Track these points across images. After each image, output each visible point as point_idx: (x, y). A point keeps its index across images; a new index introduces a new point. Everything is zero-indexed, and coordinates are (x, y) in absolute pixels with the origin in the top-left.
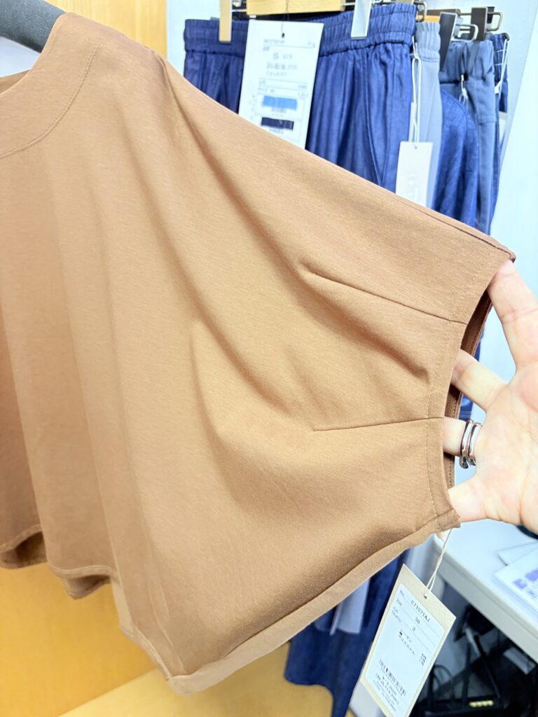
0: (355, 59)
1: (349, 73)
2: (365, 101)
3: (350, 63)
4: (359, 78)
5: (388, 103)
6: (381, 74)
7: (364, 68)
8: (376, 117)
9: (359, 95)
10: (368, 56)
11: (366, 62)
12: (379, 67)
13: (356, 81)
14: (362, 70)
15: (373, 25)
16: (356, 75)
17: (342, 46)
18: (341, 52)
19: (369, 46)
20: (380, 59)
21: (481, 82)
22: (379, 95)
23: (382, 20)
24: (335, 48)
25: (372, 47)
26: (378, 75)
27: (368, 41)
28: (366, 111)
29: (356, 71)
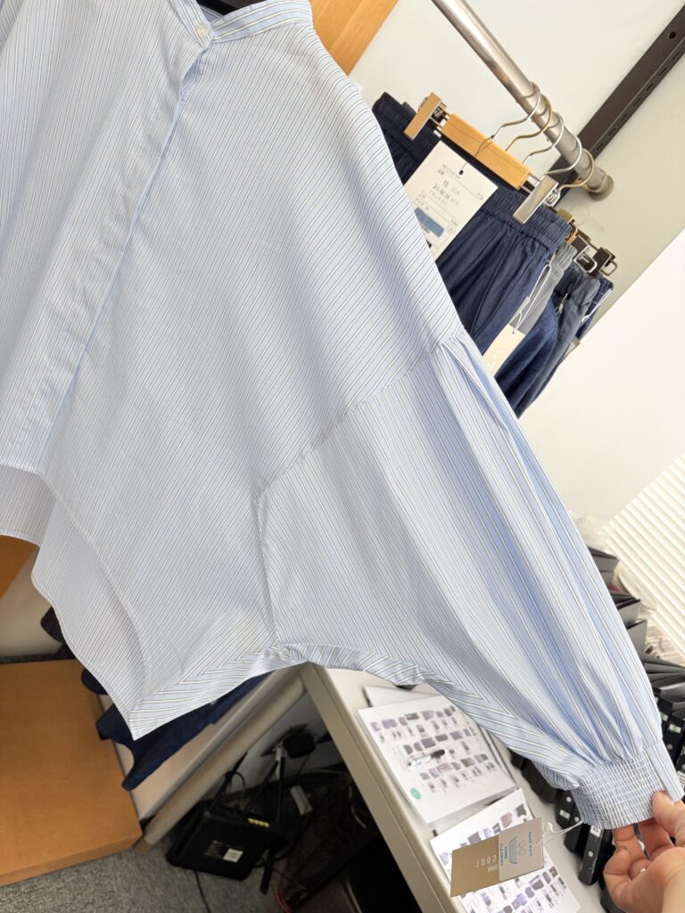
0: (506, 233)
2: (495, 270)
3: (500, 234)
4: (500, 250)
5: (512, 284)
6: (519, 260)
8: (496, 289)
9: (493, 262)
10: (516, 239)
11: (513, 242)
14: (506, 245)
15: (534, 219)
16: (499, 246)
17: (502, 216)
18: (498, 220)
19: (522, 233)
20: (525, 248)
21: (576, 308)
23: (543, 222)
24: (496, 213)
25: (524, 235)
26: (516, 258)
27: (523, 228)
28: (490, 279)
29: (501, 242)
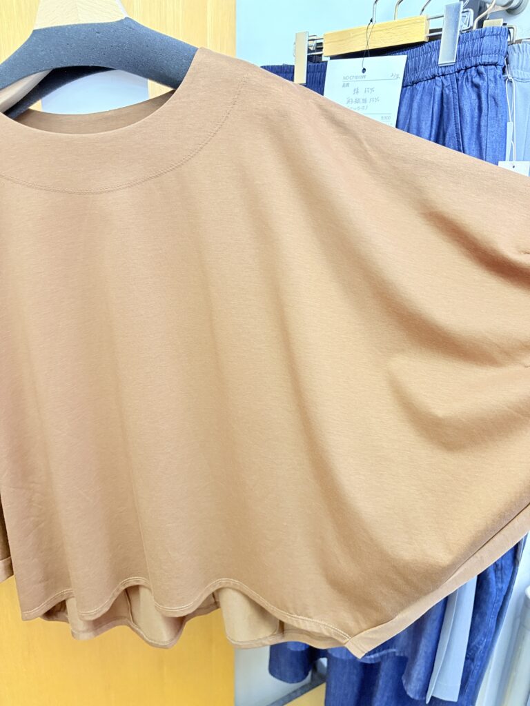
0: (443, 84)
1: (437, 98)
2: (456, 124)
3: (438, 90)
4: (448, 103)
5: (483, 123)
6: (474, 97)
7: (454, 92)
8: (470, 139)
9: (449, 119)
10: (457, 80)
11: (456, 86)
12: (470, 89)
13: (445, 106)
14: (451, 94)
15: (462, 50)
16: (445, 100)
17: (429, 74)
18: (427, 80)
19: (459, 72)
20: (472, 82)
22: (472, 118)
23: (473, 45)
24: (420, 77)
25: (463, 72)
26: (470, 97)
27: (457, 66)
28: (457, 134)
29: (444, 95)
